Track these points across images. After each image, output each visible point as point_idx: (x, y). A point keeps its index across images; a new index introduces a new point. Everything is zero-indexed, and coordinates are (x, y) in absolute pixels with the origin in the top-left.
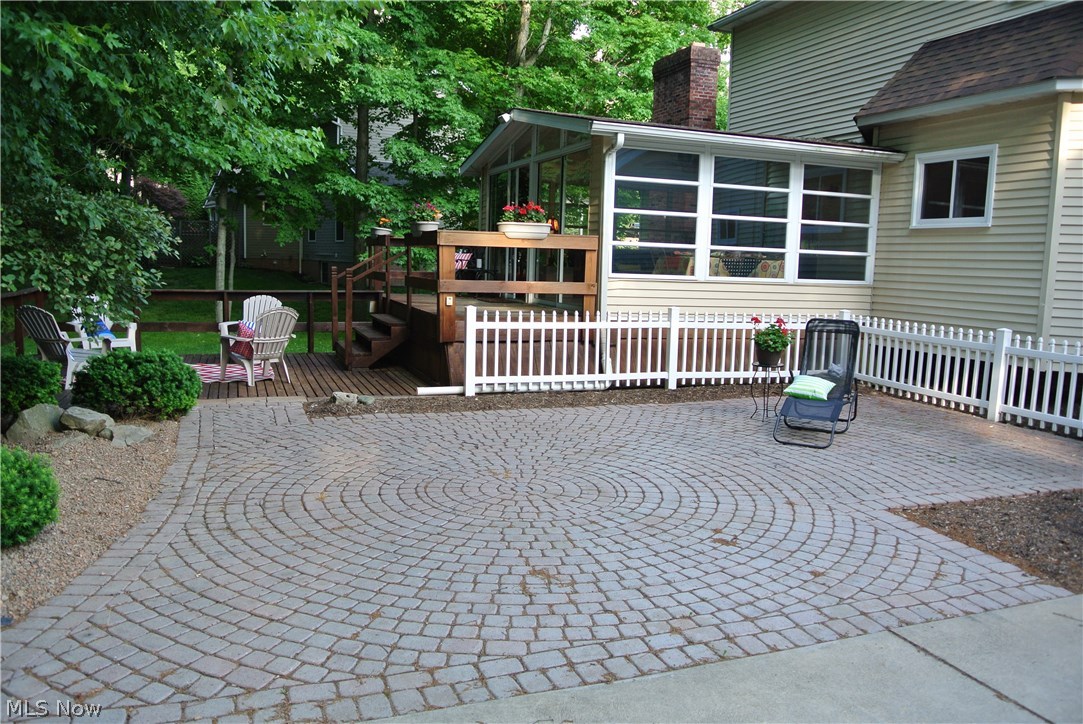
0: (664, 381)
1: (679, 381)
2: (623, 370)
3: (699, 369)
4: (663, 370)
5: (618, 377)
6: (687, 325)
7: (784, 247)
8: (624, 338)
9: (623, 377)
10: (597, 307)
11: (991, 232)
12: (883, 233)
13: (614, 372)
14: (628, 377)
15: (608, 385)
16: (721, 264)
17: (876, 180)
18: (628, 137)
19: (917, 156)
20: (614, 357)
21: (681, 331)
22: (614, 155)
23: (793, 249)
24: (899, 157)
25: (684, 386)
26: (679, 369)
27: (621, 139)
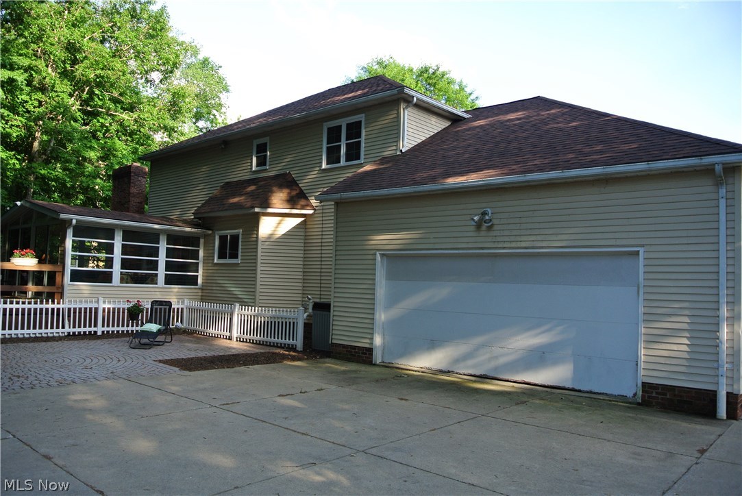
0: (95, 332)
1: (103, 332)
2: (74, 327)
3: (113, 326)
4: (95, 327)
5: (72, 330)
6: (107, 306)
7: (157, 271)
8: (75, 313)
9: (74, 330)
10: (62, 297)
11: (241, 265)
12: (205, 265)
13: (70, 328)
14: (77, 330)
15: (66, 334)
16: (129, 278)
17: (202, 241)
18: (77, 221)
19: (216, 232)
20: (69, 321)
21: (104, 309)
22: (72, 228)
23: (162, 272)
24: (210, 232)
25: (106, 335)
26: (103, 326)
27: (74, 222)
